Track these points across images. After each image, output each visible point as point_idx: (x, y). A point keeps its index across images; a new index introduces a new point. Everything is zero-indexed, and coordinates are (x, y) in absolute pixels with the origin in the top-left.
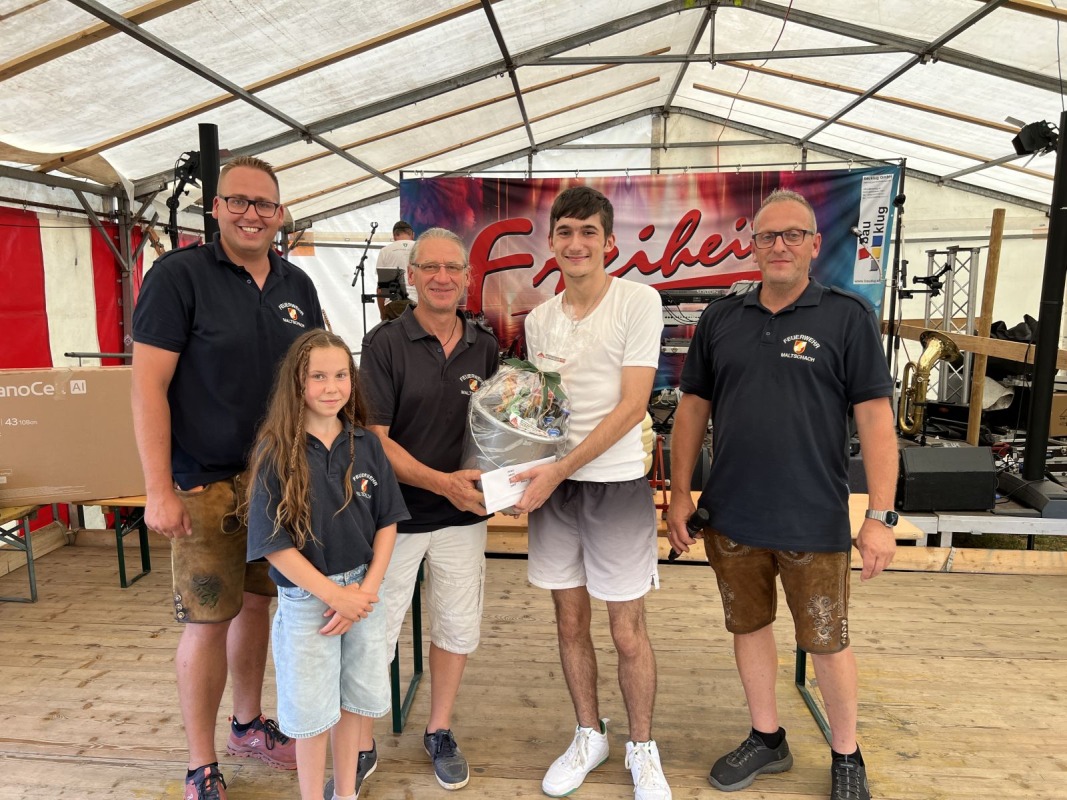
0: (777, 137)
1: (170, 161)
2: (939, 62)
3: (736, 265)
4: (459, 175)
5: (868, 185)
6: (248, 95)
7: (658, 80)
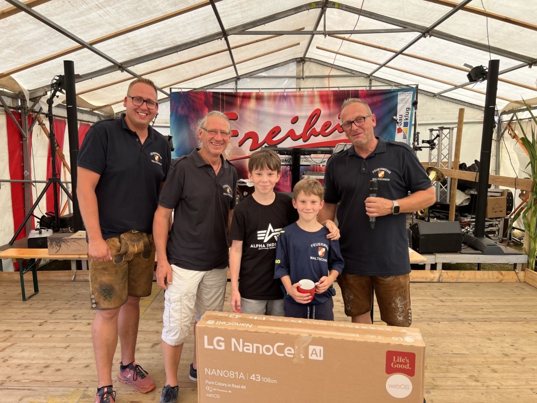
0: (358, 73)
1: (48, 80)
2: (432, 37)
3: (339, 136)
4: (200, 90)
5: (401, 97)
6: (90, 46)
7: (299, 44)
